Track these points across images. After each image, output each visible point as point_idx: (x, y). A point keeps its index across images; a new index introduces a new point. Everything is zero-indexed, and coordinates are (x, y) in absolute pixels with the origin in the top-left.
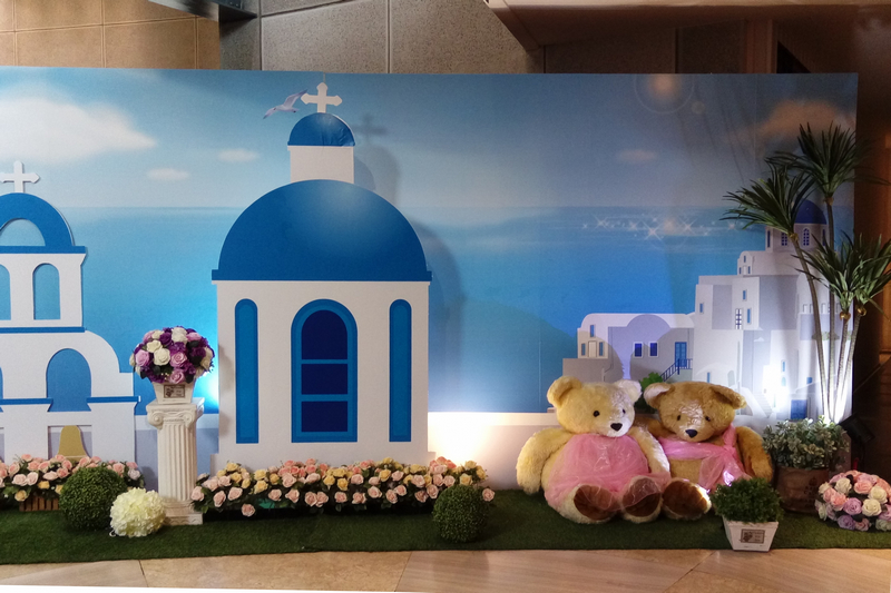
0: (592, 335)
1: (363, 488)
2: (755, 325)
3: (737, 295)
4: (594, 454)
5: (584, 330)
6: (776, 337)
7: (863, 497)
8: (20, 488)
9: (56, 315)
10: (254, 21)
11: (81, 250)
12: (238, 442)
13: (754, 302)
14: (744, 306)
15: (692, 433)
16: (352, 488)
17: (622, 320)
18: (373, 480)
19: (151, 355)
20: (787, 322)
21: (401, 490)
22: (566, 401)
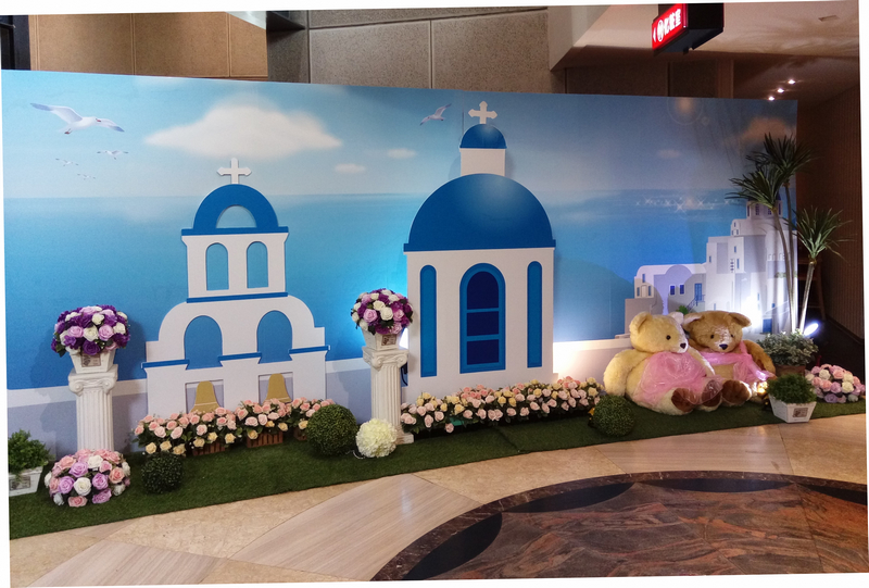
0: (644, 281)
1: (526, 404)
2: (742, 270)
3: (731, 249)
4: (671, 366)
5: (638, 277)
6: (754, 276)
7: (840, 381)
8: (251, 428)
9: (266, 284)
10: (302, 31)
11: (285, 230)
12: (422, 376)
13: (741, 254)
14: (735, 256)
15: (724, 347)
16: (520, 405)
17: (662, 269)
18: (531, 397)
19: (378, 313)
20: (760, 267)
21: (553, 403)
22: (644, 330)
